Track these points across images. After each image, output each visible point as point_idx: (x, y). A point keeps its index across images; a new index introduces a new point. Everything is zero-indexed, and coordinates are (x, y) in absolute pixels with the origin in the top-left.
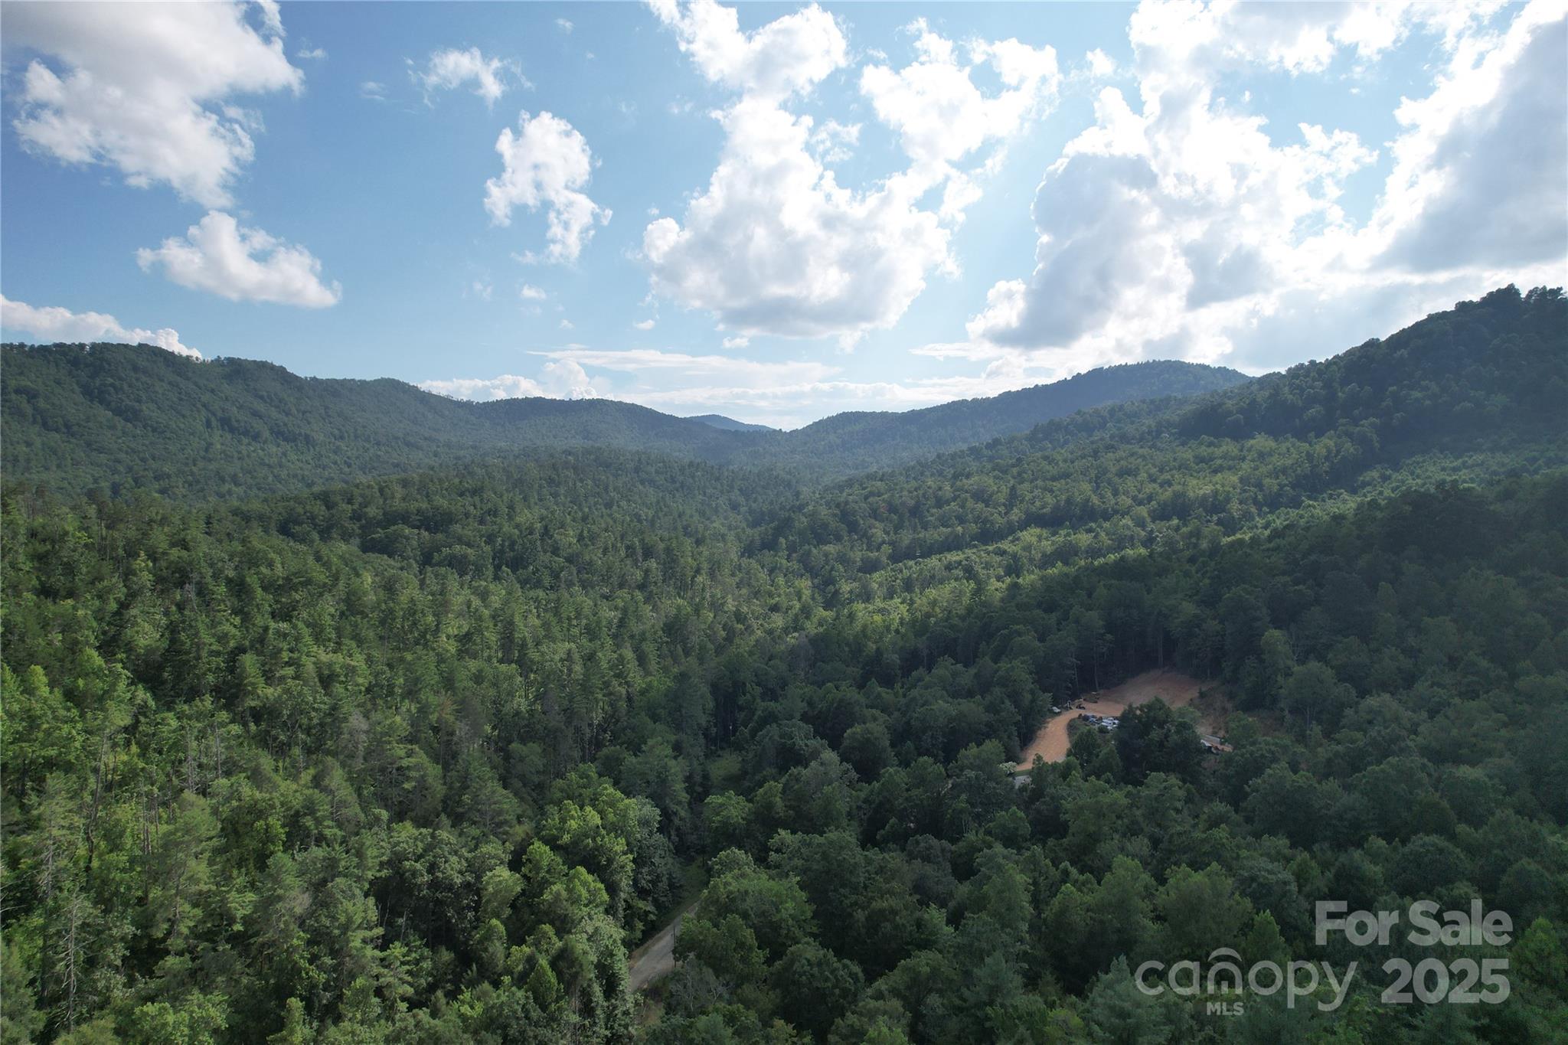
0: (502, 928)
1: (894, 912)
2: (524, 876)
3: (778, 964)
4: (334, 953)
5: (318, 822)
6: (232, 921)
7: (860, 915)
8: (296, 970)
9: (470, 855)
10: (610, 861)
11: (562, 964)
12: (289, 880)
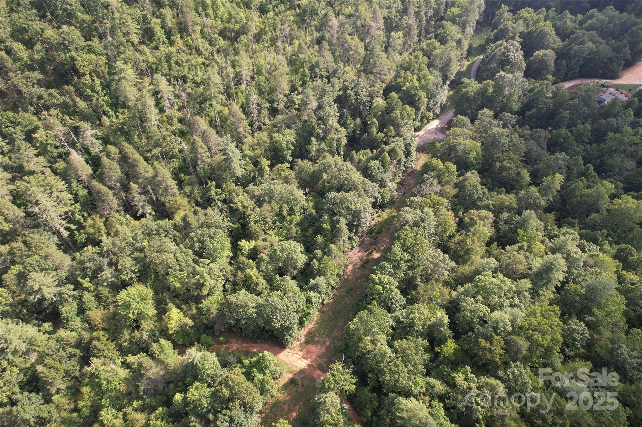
0: (377, 122)
1: (510, 168)
2: (388, 103)
3: (462, 178)
4: (325, 125)
5: (320, 69)
6: (295, 104)
7: (498, 164)
8: (313, 128)
9: (370, 89)
10: (419, 99)
11: (392, 153)
12: (311, 98)
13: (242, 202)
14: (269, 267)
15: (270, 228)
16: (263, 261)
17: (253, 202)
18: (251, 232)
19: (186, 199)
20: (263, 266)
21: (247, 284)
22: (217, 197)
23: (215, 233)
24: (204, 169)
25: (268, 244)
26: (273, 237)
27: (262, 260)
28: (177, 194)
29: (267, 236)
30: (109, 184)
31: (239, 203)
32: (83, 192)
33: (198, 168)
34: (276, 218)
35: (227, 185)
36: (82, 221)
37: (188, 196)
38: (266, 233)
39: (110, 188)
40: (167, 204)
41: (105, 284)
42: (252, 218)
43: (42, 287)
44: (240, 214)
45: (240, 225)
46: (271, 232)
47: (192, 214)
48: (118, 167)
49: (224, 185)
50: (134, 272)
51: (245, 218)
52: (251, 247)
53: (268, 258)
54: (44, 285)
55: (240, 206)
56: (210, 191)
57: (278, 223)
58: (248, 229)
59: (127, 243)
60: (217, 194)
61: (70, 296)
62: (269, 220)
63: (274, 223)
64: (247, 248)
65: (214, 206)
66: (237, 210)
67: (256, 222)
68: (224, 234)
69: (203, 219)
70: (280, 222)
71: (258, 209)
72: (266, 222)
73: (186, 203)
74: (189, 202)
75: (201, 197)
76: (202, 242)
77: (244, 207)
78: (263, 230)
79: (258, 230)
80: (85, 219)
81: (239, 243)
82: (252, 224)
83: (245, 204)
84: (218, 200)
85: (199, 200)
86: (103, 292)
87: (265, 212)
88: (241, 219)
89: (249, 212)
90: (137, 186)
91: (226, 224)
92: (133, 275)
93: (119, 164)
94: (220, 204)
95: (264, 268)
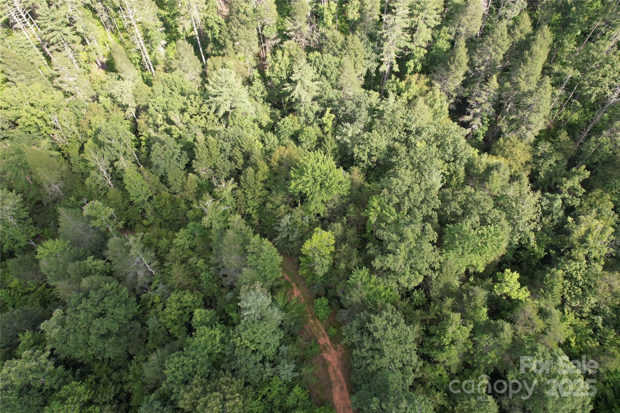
13: (589, 231)
14: (492, 355)
15: (579, 310)
16: (496, 336)
17: (605, 250)
18: (542, 280)
19: (529, 157)
20: (486, 340)
21: (432, 329)
22: (567, 195)
23: (497, 221)
24: (601, 146)
25: (540, 324)
26: (564, 325)
27: (496, 332)
28: (526, 141)
29: (557, 313)
30: (475, 58)
31: (583, 229)
32: (443, 44)
33: (593, 138)
34: (608, 310)
35: (602, 195)
36: (409, 71)
37: (535, 157)
38: (561, 307)
39: (471, 64)
40: (501, 140)
41: (338, 137)
42: (572, 267)
43: (299, 82)
44: (564, 243)
45: (543, 254)
46: (571, 318)
47: (508, 173)
48: (506, 48)
49: (597, 192)
50: (370, 156)
51: (562, 255)
52: (514, 295)
53: (509, 341)
54: (302, 81)
55: (579, 232)
56: (568, 178)
57: (599, 320)
58: (545, 271)
59: (405, 125)
60: (572, 191)
61: (306, 115)
62: (593, 301)
63: (595, 312)
64: (506, 290)
65: (548, 198)
66: (568, 233)
67: (568, 277)
68: (507, 238)
69: (511, 192)
70: (605, 323)
71: (600, 269)
72: (584, 295)
73: (523, 160)
74: (527, 163)
75: (547, 173)
76: (466, 212)
77: (583, 240)
78: (564, 300)
79: (557, 289)
80: (414, 72)
81: (508, 271)
82: (560, 272)
83: (590, 239)
84: (563, 199)
85: (541, 174)
86: (328, 143)
87: (604, 284)
88: (557, 249)
89: (580, 254)
90: (497, 85)
91: (527, 230)
92: (365, 158)
93: (511, 47)
94: (558, 203)
95: (483, 344)
